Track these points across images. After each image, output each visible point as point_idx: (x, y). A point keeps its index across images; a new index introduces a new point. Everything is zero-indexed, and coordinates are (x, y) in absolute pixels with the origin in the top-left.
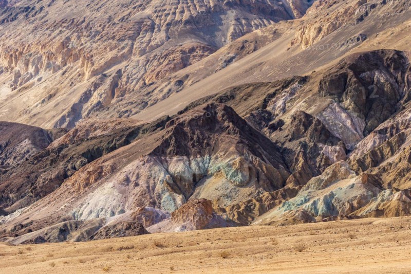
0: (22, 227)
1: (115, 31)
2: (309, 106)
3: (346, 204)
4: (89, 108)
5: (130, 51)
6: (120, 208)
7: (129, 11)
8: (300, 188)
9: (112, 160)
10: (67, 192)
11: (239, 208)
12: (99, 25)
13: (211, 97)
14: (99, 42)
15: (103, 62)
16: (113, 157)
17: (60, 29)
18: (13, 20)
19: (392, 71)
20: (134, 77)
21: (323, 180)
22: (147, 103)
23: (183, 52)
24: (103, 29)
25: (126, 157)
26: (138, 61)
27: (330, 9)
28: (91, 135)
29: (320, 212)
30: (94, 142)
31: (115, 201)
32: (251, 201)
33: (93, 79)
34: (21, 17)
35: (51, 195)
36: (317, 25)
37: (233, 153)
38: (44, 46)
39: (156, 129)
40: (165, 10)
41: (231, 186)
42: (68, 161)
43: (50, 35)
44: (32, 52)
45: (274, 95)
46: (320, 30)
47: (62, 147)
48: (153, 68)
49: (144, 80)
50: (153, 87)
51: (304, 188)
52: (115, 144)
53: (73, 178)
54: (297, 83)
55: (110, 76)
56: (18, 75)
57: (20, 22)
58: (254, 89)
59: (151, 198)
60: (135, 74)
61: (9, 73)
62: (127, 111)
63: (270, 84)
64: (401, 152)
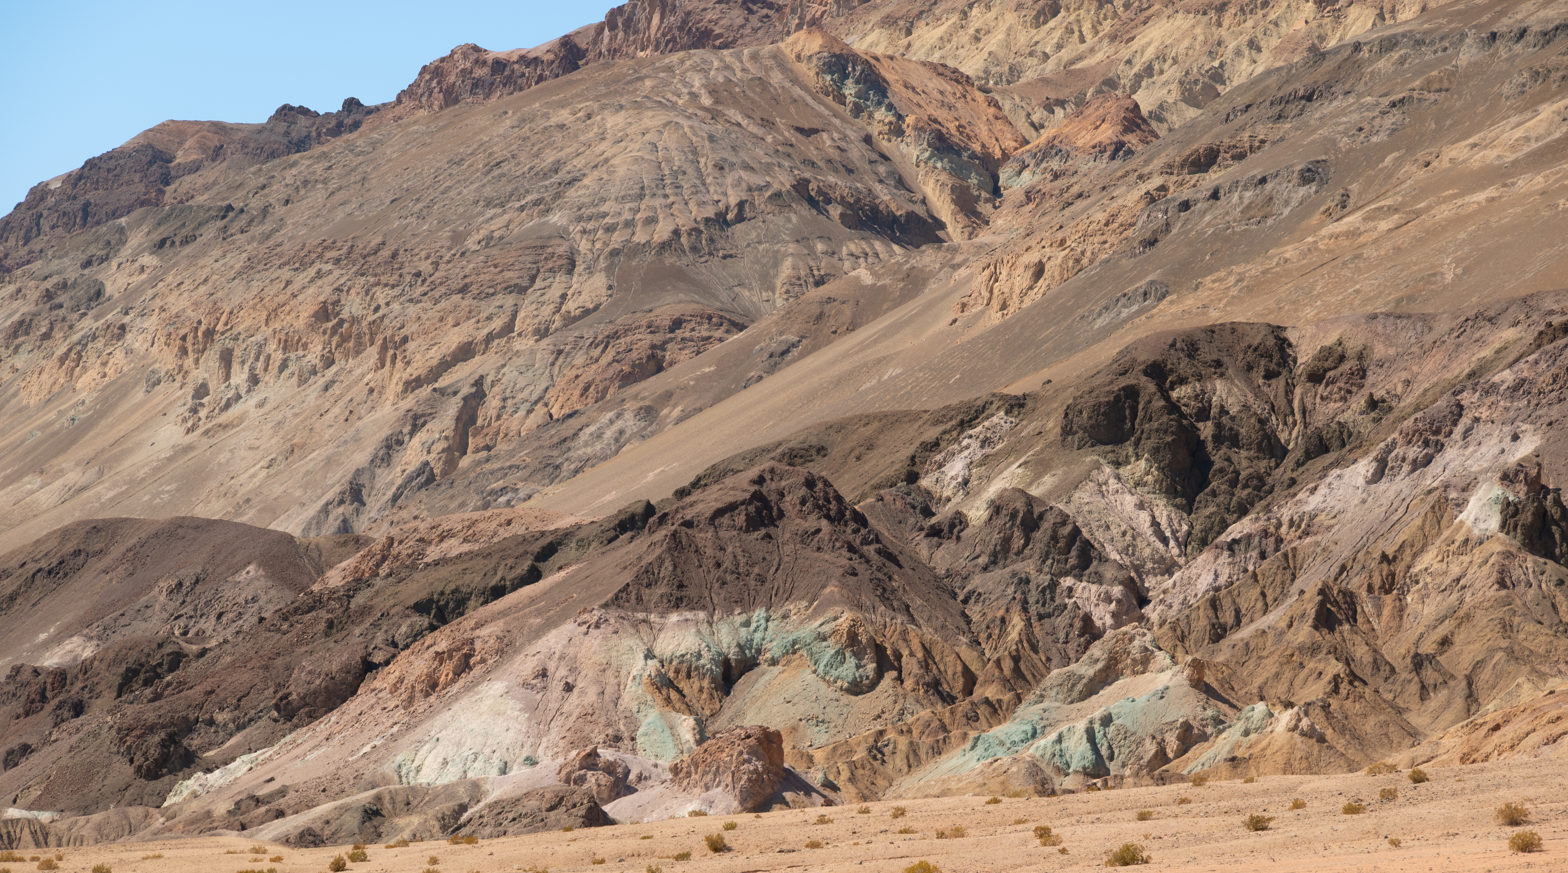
1: (467, 271)
4: (399, 482)
5: (509, 328)
7: (506, 217)
12: (423, 254)
14: (427, 304)
15: (435, 355)
17: (317, 266)
18: (186, 242)
20: (520, 396)
22: (557, 467)
23: (652, 328)
24: (436, 265)
26: (533, 352)
27: (1067, 212)
33: (409, 402)
34: (210, 231)
36: (1033, 257)
38: (272, 315)
40: (605, 215)
43: (288, 283)
44: (241, 328)
46: (1039, 271)
48: (574, 372)
49: (546, 405)
50: (575, 423)
54: (1001, 413)
55: (455, 393)
56: (202, 391)
57: (207, 245)
60: (522, 390)
61: (177, 384)
62: (503, 490)
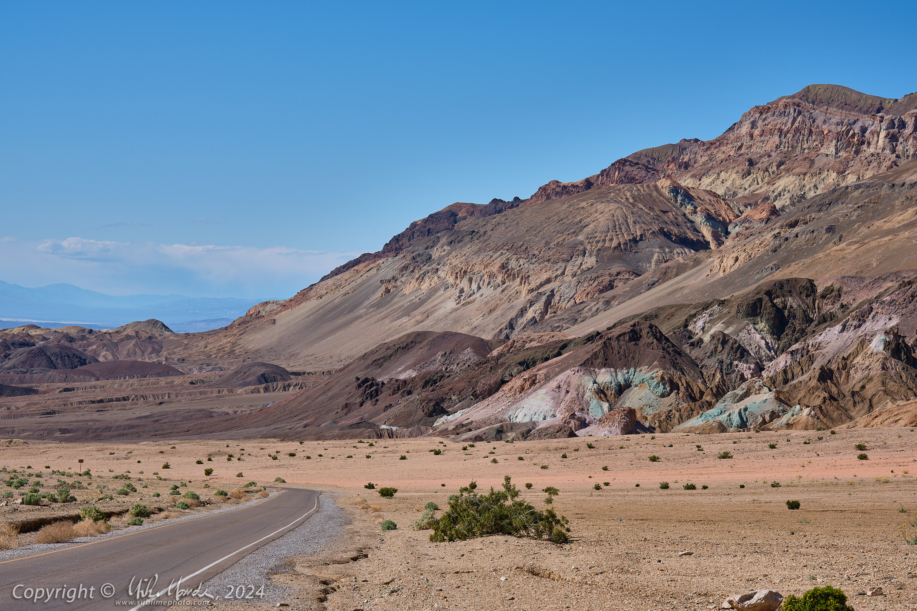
0: (463, 426)
1: (550, 254)
2: (727, 327)
3: (759, 417)
4: (525, 323)
5: (563, 273)
6: (552, 413)
7: (564, 237)
8: (717, 401)
9: (546, 369)
10: (504, 397)
11: (660, 417)
12: (536, 248)
13: (637, 315)
14: (536, 264)
15: (538, 282)
16: (546, 367)
17: (501, 251)
18: (459, 242)
19: (804, 298)
20: (566, 296)
21: (738, 395)
22: (576, 320)
23: (610, 275)
24: (540, 252)
25: (558, 367)
26: (570, 282)
27: (747, 240)
28: (527, 346)
29: (735, 424)
30: (530, 352)
31: (547, 406)
32: (671, 411)
33: (530, 297)
34: (467, 239)
35: (490, 399)
36: (735, 255)
37: (656, 367)
38: (486, 266)
39: (587, 343)
40: (596, 237)
41: (653, 397)
42: (506, 369)
43: (491, 257)
44: (475, 271)
45: (694, 315)
46: (737, 259)
47: (501, 355)
48: (584, 289)
49: (574, 299)
50: (583, 305)
51: (721, 401)
52: (549, 355)
53: (510, 384)
54: (717, 306)
55: (545, 294)
56: (462, 291)
57: (466, 244)
58: (677, 310)
59: (580, 405)
60: (566, 294)
61: (454, 289)
62: (558, 326)
63: (691, 306)
64: (810, 372)
